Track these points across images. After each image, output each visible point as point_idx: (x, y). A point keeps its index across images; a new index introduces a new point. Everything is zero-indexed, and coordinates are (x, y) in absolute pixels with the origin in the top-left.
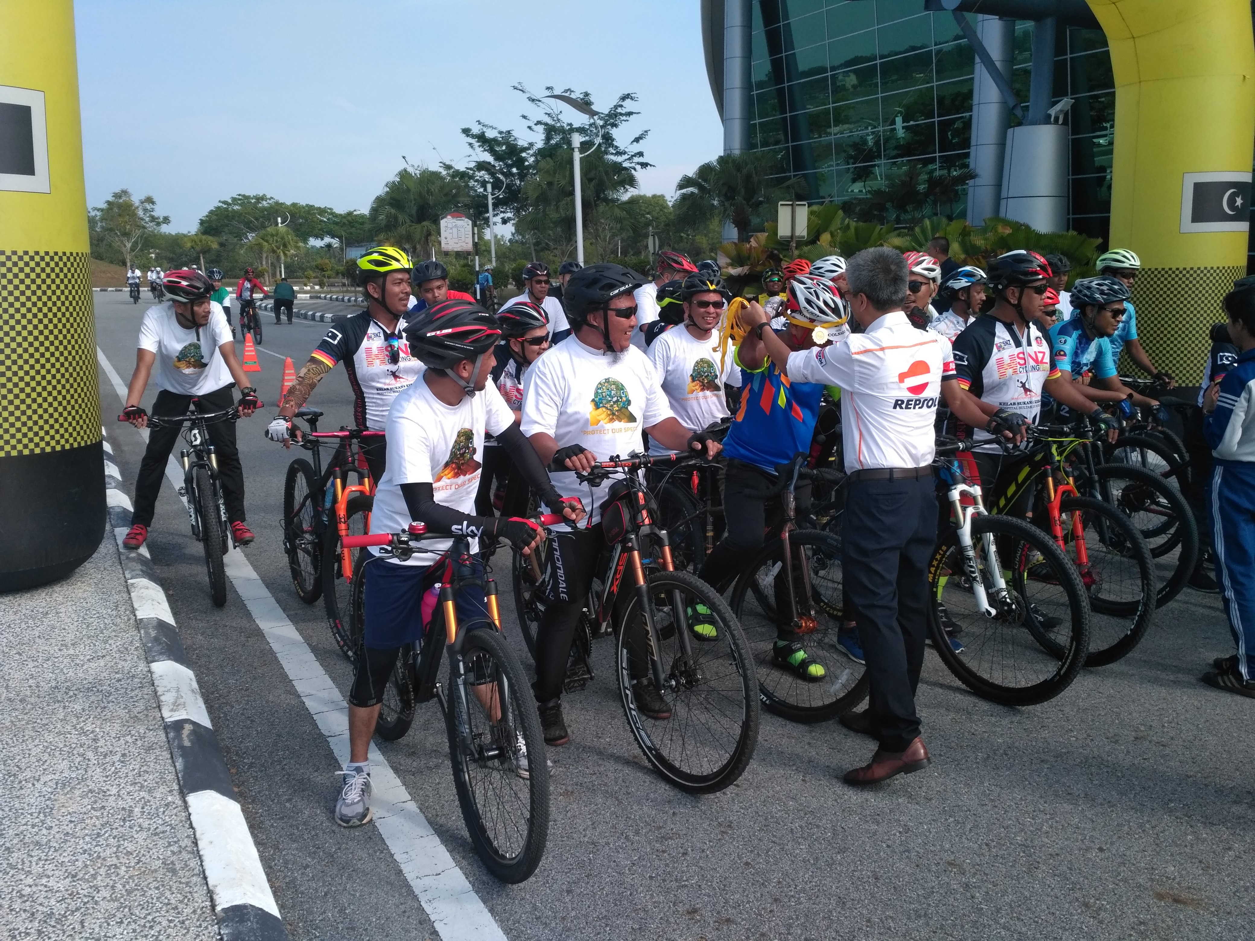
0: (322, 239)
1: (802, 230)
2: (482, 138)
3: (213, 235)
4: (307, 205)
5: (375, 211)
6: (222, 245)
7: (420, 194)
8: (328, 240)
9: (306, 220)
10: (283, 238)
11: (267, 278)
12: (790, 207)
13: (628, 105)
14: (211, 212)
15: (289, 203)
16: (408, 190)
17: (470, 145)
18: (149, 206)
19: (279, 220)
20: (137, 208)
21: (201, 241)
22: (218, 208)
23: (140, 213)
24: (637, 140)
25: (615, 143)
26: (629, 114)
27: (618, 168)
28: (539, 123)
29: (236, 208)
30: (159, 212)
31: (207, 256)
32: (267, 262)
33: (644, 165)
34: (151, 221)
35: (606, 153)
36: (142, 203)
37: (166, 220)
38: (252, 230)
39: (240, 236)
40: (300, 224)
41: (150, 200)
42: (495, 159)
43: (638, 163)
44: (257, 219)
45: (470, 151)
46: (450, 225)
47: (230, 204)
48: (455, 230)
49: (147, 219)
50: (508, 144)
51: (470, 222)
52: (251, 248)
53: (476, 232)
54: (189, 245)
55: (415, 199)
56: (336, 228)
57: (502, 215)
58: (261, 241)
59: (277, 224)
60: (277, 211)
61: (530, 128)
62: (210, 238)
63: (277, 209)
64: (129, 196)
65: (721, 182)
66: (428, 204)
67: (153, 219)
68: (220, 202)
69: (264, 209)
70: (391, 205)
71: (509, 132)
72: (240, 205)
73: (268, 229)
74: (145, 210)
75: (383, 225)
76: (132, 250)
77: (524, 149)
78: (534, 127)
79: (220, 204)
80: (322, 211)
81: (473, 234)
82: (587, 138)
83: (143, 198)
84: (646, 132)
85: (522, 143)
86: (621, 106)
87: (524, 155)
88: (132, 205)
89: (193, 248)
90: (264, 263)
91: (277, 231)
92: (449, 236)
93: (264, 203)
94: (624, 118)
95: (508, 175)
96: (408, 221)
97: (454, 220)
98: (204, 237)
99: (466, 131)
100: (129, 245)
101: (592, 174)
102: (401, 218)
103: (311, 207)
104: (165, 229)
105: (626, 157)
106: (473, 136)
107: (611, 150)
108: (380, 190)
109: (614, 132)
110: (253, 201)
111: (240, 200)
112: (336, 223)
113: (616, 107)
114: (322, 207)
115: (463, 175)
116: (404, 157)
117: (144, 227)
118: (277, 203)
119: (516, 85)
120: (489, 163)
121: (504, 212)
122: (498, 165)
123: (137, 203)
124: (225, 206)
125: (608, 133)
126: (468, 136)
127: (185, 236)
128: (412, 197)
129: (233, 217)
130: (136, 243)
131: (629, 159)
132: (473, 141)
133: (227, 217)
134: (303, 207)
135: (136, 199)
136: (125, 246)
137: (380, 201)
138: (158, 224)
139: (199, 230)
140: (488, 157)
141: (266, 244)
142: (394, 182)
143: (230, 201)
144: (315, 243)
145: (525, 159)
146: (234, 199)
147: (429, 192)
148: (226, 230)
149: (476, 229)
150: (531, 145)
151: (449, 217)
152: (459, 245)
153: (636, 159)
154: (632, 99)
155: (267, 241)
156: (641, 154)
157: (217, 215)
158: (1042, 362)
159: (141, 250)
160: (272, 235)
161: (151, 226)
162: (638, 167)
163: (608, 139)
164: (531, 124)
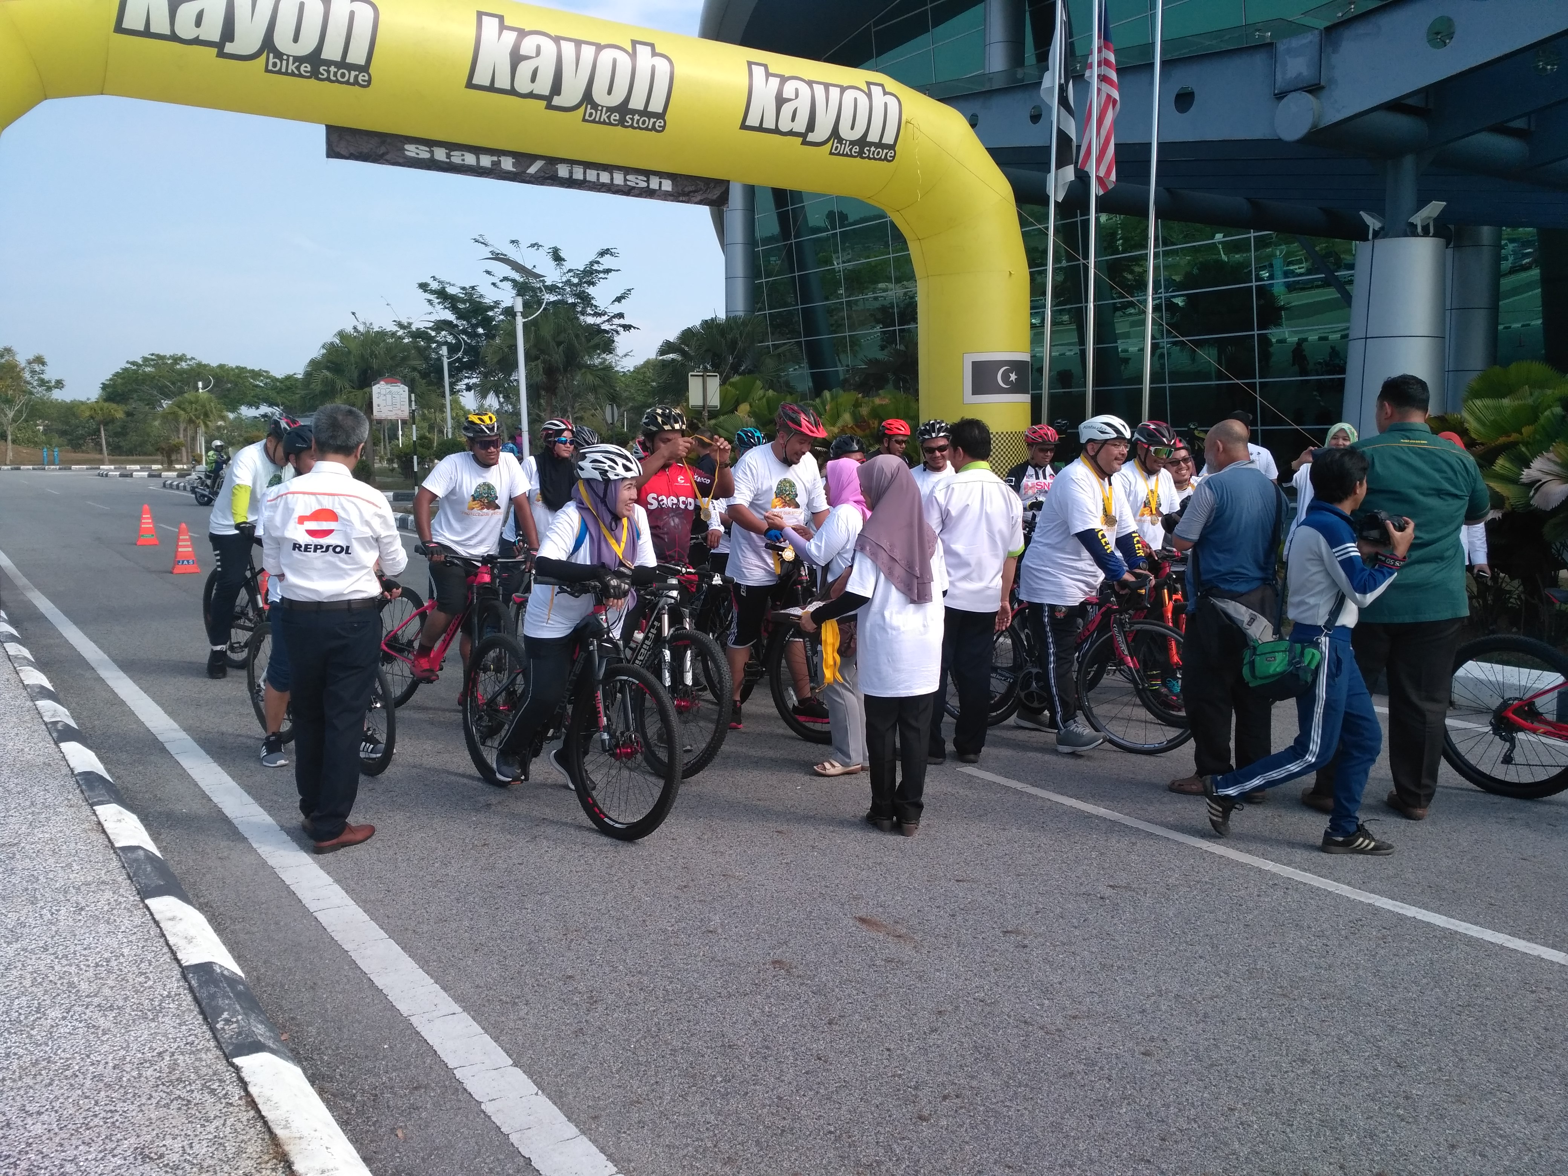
0: (257, 408)
1: (714, 400)
2: (442, 294)
3: (118, 403)
4: (237, 367)
5: (308, 375)
6: (129, 414)
7: (362, 356)
8: (264, 409)
9: (236, 385)
10: (203, 406)
11: (184, 454)
12: (701, 378)
13: (607, 262)
14: (117, 375)
15: (214, 364)
17: (429, 301)
18: (37, 367)
19: (200, 384)
20: (23, 369)
21: (102, 409)
22: (126, 370)
23: (27, 375)
24: (619, 299)
25: (593, 302)
26: (608, 271)
28: (505, 279)
29: (148, 369)
31: (110, 427)
33: (627, 327)
34: (40, 386)
36: (30, 363)
37: (59, 384)
38: (167, 396)
39: (153, 403)
40: (229, 390)
41: (40, 360)
43: (620, 325)
44: (173, 383)
45: (430, 309)
46: (383, 392)
47: (141, 365)
48: (389, 397)
50: (471, 300)
51: (406, 388)
52: (164, 417)
54: (87, 414)
55: (356, 363)
56: (273, 394)
57: (466, 381)
58: (177, 409)
59: (198, 389)
60: (199, 374)
61: (494, 284)
62: (114, 406)
64: (13, 356)
67: (42, 382)
68: (128, 362)
69: (182, 372)
70: (328, 368)
71: (473, 288)
72: (153, 366)
73: (186, 395)
74: (33, 372)
75: (317, 392)
76: (14, 420)
78: (499, 284)
79: (128, 366)
80: (256, 374)
81: (410, 401)
83: (31, 357)
86: (598, 263)
87: (490, 313)
88: (16, 366)
89: (92, 417)
90: (181, 436)
91: (197, 397)
92: (382, 404)
93: (183, 364)
94: (602, 275)
96: (348, 386)
97: (389, 386)
98: (106, 404)
99: (424, 286)
100: (11, 414)
101: (562, 337)
102: (339, 383)
103: (242, 370)
104: (57, 395)
106: (433, 292)
107: (589, 311)
109: (591, 290)
110: (169, 362)
111: (153, 360)
112: (274, 388)
113: (592, 263)
114: (257, 369)
115: (420, 334)
117: (31, 393)
118: (199, 365)
119: (478, 238)
120: (451, 322)
121: (468, 378)
122: (462, 324)
123: (23, 363)
124: (135, 367)
125: (584, 292)
126: (425, 291)
127: (82, 403)
128: (353, 359)
129: (143, 382)
130: (20, 412)
131: (608, 321)
132: (432, 297)
133: (136, 381)
134: (232, 369)
135: (22, 359)
136: (6, 415)
137: (314, 363)
138: (49, 389)
139: (101, 396)
140: (449, 316)
141: (182, 412)
142: (332, 343)
143: (140, 361)
144: (247, 412)
145: (492, 319)
146: (145, 359)
147: (372, 354)
148: (135, 396)
149: (413, 396)
150: (497, 303)
151: (382, 383)
152: (394, 412)
153: (616, 321)
154: (612, 254)
155: (184, 410)
156: (621, 316)
157: (123, 378)
159: (26, 421)
160: (191, 403)
162: (620, 329)
164: (496, 281)
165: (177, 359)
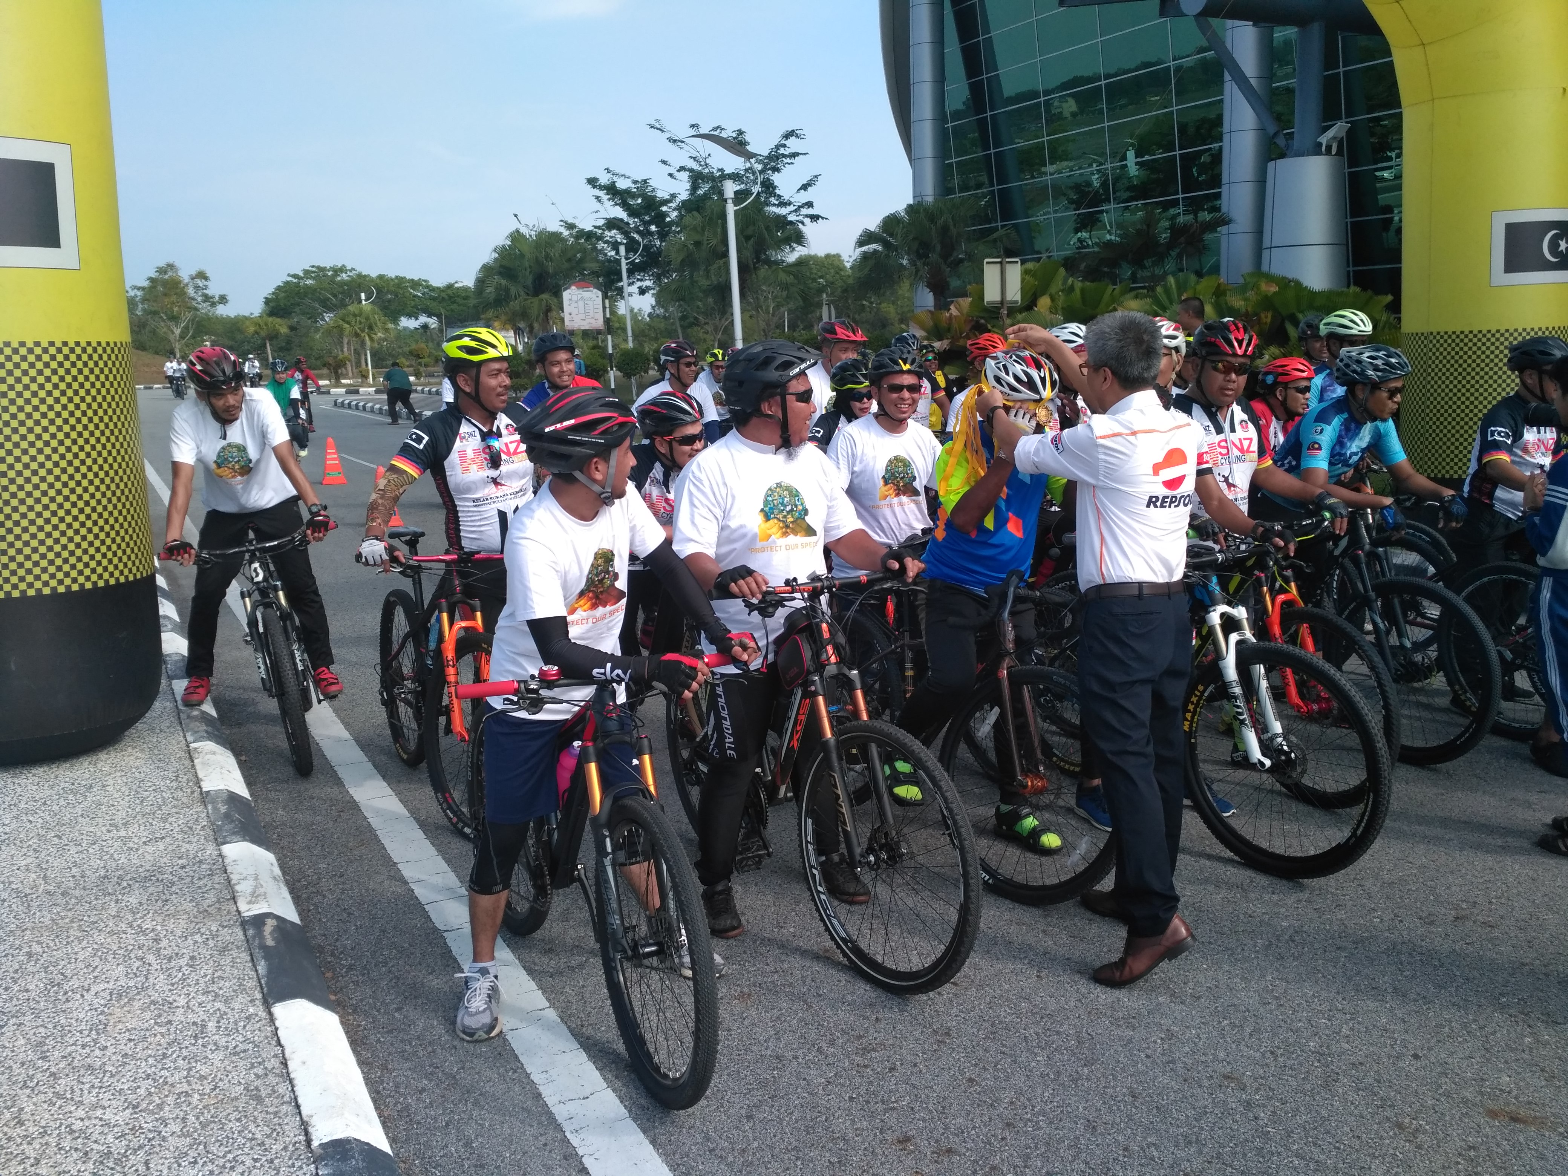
0: (417, 319)
1: (1014, 294)
2: (612, 190)
3: (281, 317)
4: (397, 277)
5: (481, 282)
6: (292, 328)
7: (537, 261)
8: (423, 319)
9: (396, 296)
10: (367, 319)
11: (349, 369)
12: (999, 266)
13: (793, 144)
14: (279, 288)
15: (374, 275)
16: (522, 256)
17: (597, 198)
18: (200, 283)
19: (363, 296)
20: (187, 285)
21: (266, 325)
22: (287, 283)
23: (191, 291)
24: (805, 187)
25: (777, 191)
26: (795, 155)
27: (782, 222)
28: (682, 169)
29: (309, 282)
30: (214, 290)
31: (275, 342)
32: (349, 349)
33: (814, 218)
34: (205, 301)
35: (767, 204)
36: (193, 278)
37: (223, 299)
38: (329, 309)
39: (314, 316)
40: (389, 301)
41: (202, 275)
42: (629, 215)
43: (807, 216)
44: (335, 296)
45: (597, 206)
46: (575, 298)
47: (302, 278)
48: (581, 304)
49: (199, 299)
50: (645, 197)
51: (600, 293)
52: (329, 332)
53: (607, 305)
54: (252, 329)
55: (530, 267)
56: (432, 305)
57: (639, 284)
58: (341, 322)
59: (360, 301)
60: (359, 285)
61: (671, 175)
62: (278, 320)
63: (360, 283)
64: (177, 270)
65: (912, 236)
66: (547, 273)
67: (207, 298)
68: (289, 275)
69: (344, 283)
70: (500, 274)
71: (645, 181)
72: (314, 279)
73: (350, 308)
74: (197, 288)
75: (491, 299)
76: (182, 337)
77: (665, 202)
78: (676, 174)
79: (290, 279)
80: (415, 284)
81: (604, 308)
82: (743, 186)
83: (194, 273)
84: (816, 177)
85: (662, 194)
86: (784, 146)
87: (664, 209)
88: (180, 282)
89: (257, 333)
90: (345, 350)
91: (361, 310)
92: (575, 311)
93: (344, 275)
94: (788, 160)
95: (646, 234)
96: (522, 293)
97: (580, 291)
98: (270, 319)
99: (592, 182)
100: (177, 331)
101: (750, 231)
102: (513, 290)
103: (401, 280)
104: (222, 311)
105: (792, 208)
106: (601, 188)
107: (773, 200)
108: (486, 256)
109: (776, 178)
110: (330, 273)
111: (313, 272)
112: (434, 299)
113: (777, 147)
114: (416, 279)
115: (589, 236)
116: (516, 216)
117: (196, 309)
118: (360, 275)
119: (653, 123)
120: (622, 220)
121: (641, 280)
122: (632, 222)
123: (186, 279)
124: (295, 281)
125: (768, 179)
126: (594, 187)
127: (246, 318)
128: (527, 264)
129: (306, 295)
130: (186, 328)
131: (795, 211)
132: (601, 193)
133: (298, 293)
134: (392, 279)
135: (185, 274)
136: (173, 333)
137: (486, 269)
138: (213, 305)
139: (264, 311)
140: (620, 213)
141: (346, 326)
142: (504, 246)
143: (301, 274)
144: (408, 323)
145: (665, 215)
146: (306, 272)
147: (547, 256)
148: (297, 309)
149: (607, 301)
150: (673, 196)
151: (573, 287)
152: (588, 321)
153: (804, 211)
154: (797, 136)
155: (348, 323)
156: (810, 205)
157: (285, 292)
158: (1248, 451)
159: (193, 337)
160: (355, 315)
161: (204, 307)
162: (807, 221)
163: (769, 187)
164: (673, 171)
165: (338, 271)
